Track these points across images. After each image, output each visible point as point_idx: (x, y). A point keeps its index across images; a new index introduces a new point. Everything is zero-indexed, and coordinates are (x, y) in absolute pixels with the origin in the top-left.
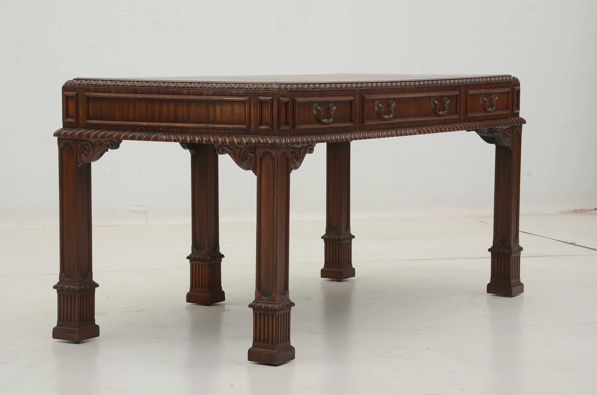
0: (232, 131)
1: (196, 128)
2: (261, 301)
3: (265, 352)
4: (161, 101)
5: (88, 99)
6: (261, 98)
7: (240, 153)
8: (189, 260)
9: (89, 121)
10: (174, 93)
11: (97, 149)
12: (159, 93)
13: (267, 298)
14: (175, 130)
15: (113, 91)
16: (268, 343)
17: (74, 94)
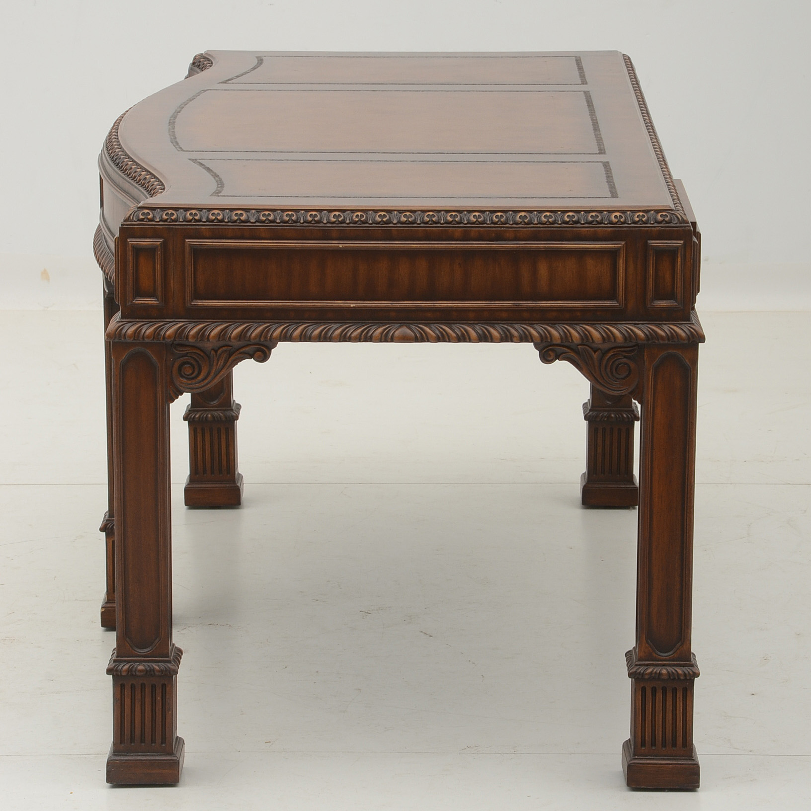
0: (579, 314)
1: (486, 310)
2: (654, 663)
3: (670, 766)
4: (394, 255)
5: (197, 252)
6: (654, 243)
7: (601, 360)
8: (104, 533)
9: (200, 303)
10: (428, 237)
11: (221, 363)
12: (388, 235)
13: (671, 653)
14: (429, 315)
15: (263, 235)
16: (674, 744)
17: (159, 243)
